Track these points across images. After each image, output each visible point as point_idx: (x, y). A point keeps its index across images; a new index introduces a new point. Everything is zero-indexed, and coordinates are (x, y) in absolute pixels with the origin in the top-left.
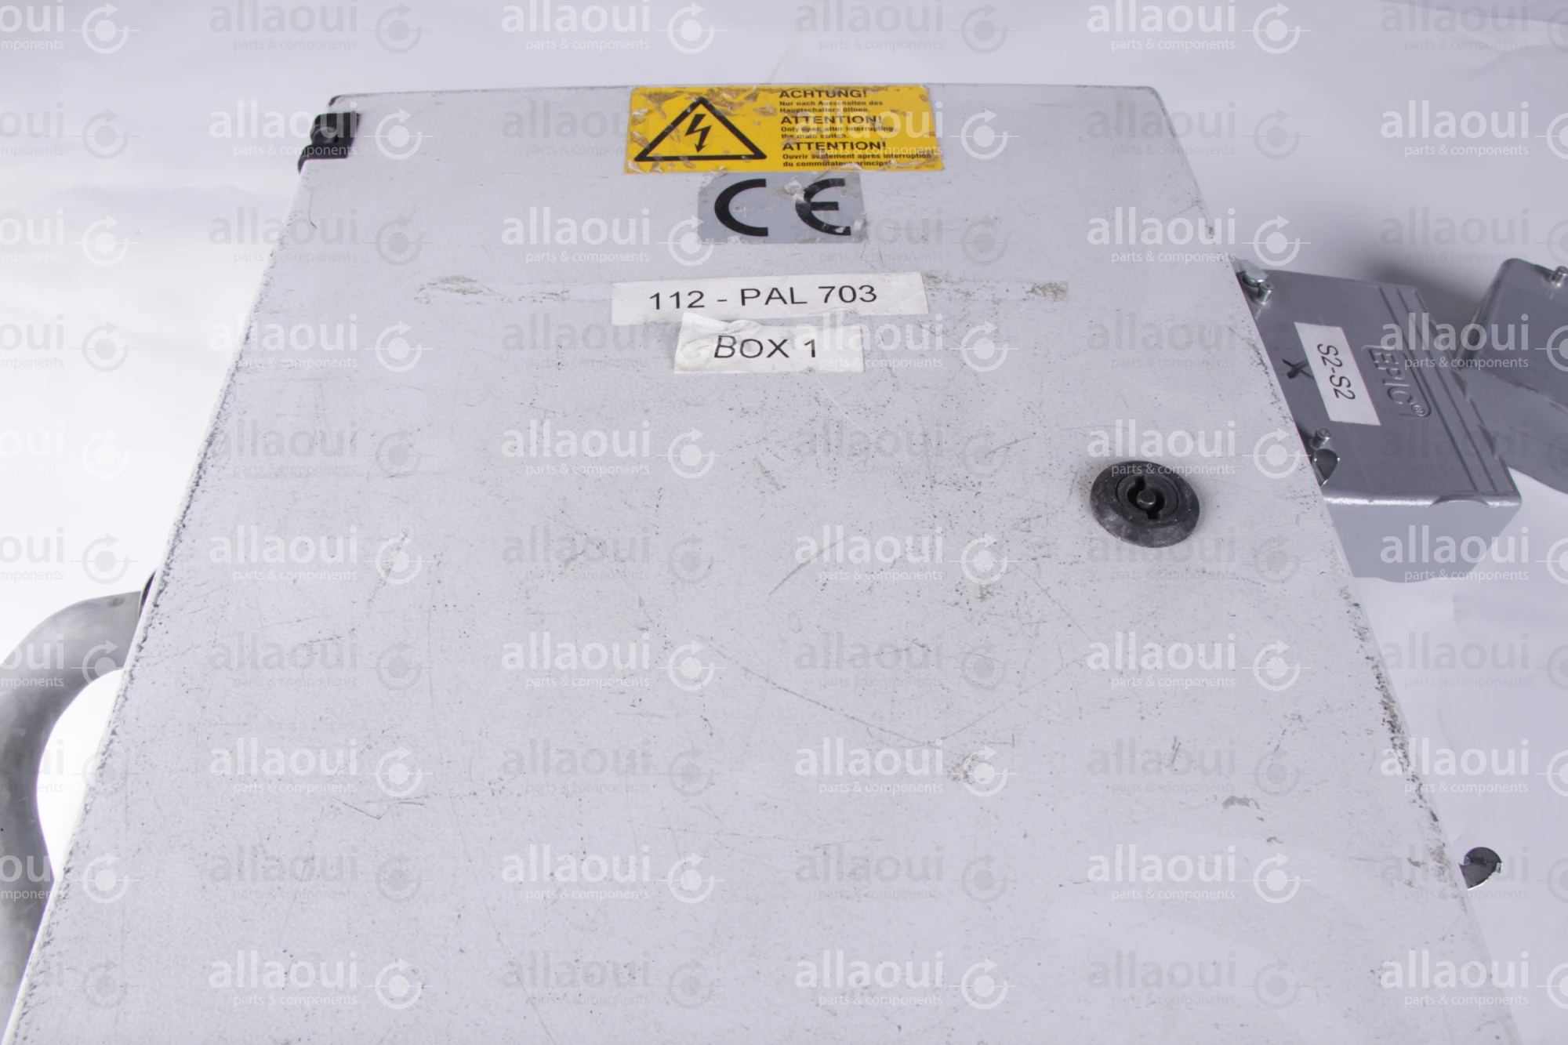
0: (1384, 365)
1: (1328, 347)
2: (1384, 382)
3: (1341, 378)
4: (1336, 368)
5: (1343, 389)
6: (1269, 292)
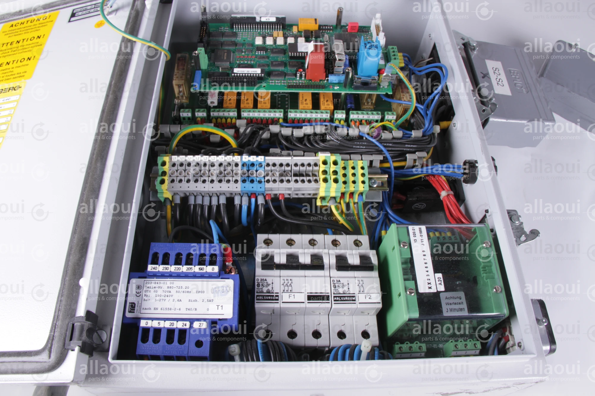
0: (514, 75)
1: (496, 69)
2: (514, 81)
3: (500, 79)
4: (498, 76)
5: (500, 83)
6: (477, 49)
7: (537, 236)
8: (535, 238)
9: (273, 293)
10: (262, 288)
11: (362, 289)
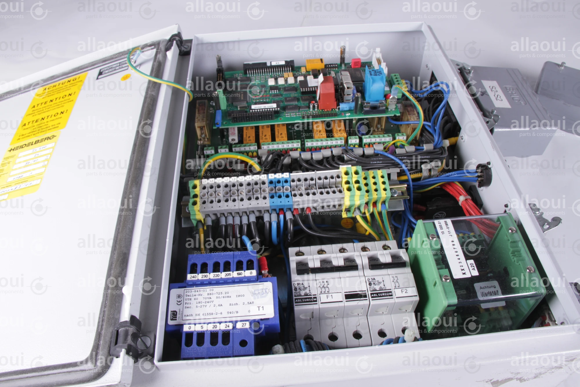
0: (510, 91)
1: (493, 87)
2: (511, 96)
3: (497, 95)
4: (496, 93)
5: (499, 98)
6: (472, 71)
7: (560, 222)
8: (558, 225)
9: (311, 295)
10: (300, 292)
11: (397, 285)
